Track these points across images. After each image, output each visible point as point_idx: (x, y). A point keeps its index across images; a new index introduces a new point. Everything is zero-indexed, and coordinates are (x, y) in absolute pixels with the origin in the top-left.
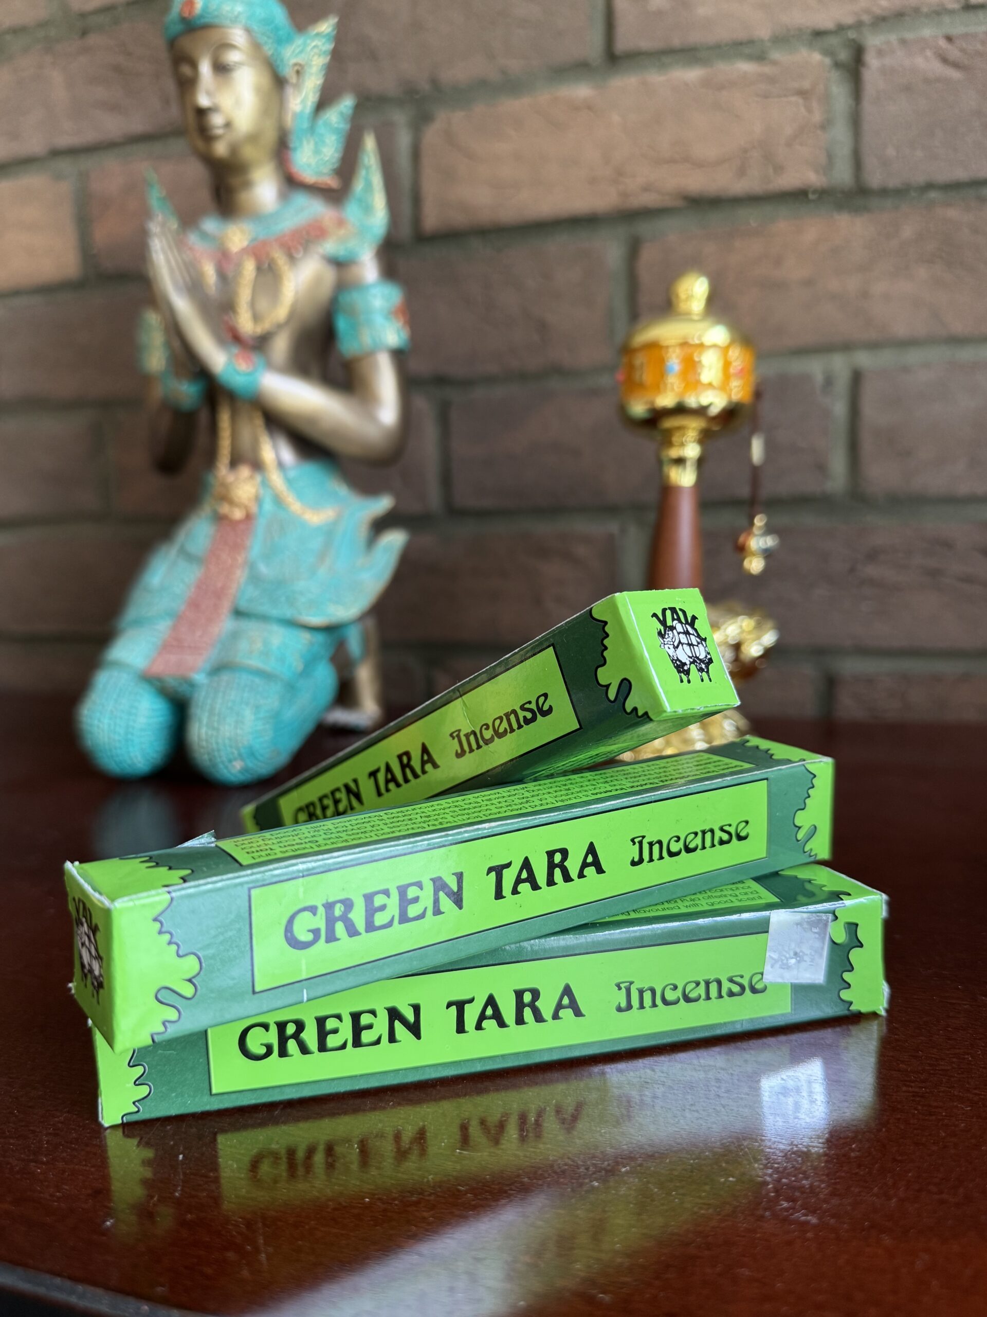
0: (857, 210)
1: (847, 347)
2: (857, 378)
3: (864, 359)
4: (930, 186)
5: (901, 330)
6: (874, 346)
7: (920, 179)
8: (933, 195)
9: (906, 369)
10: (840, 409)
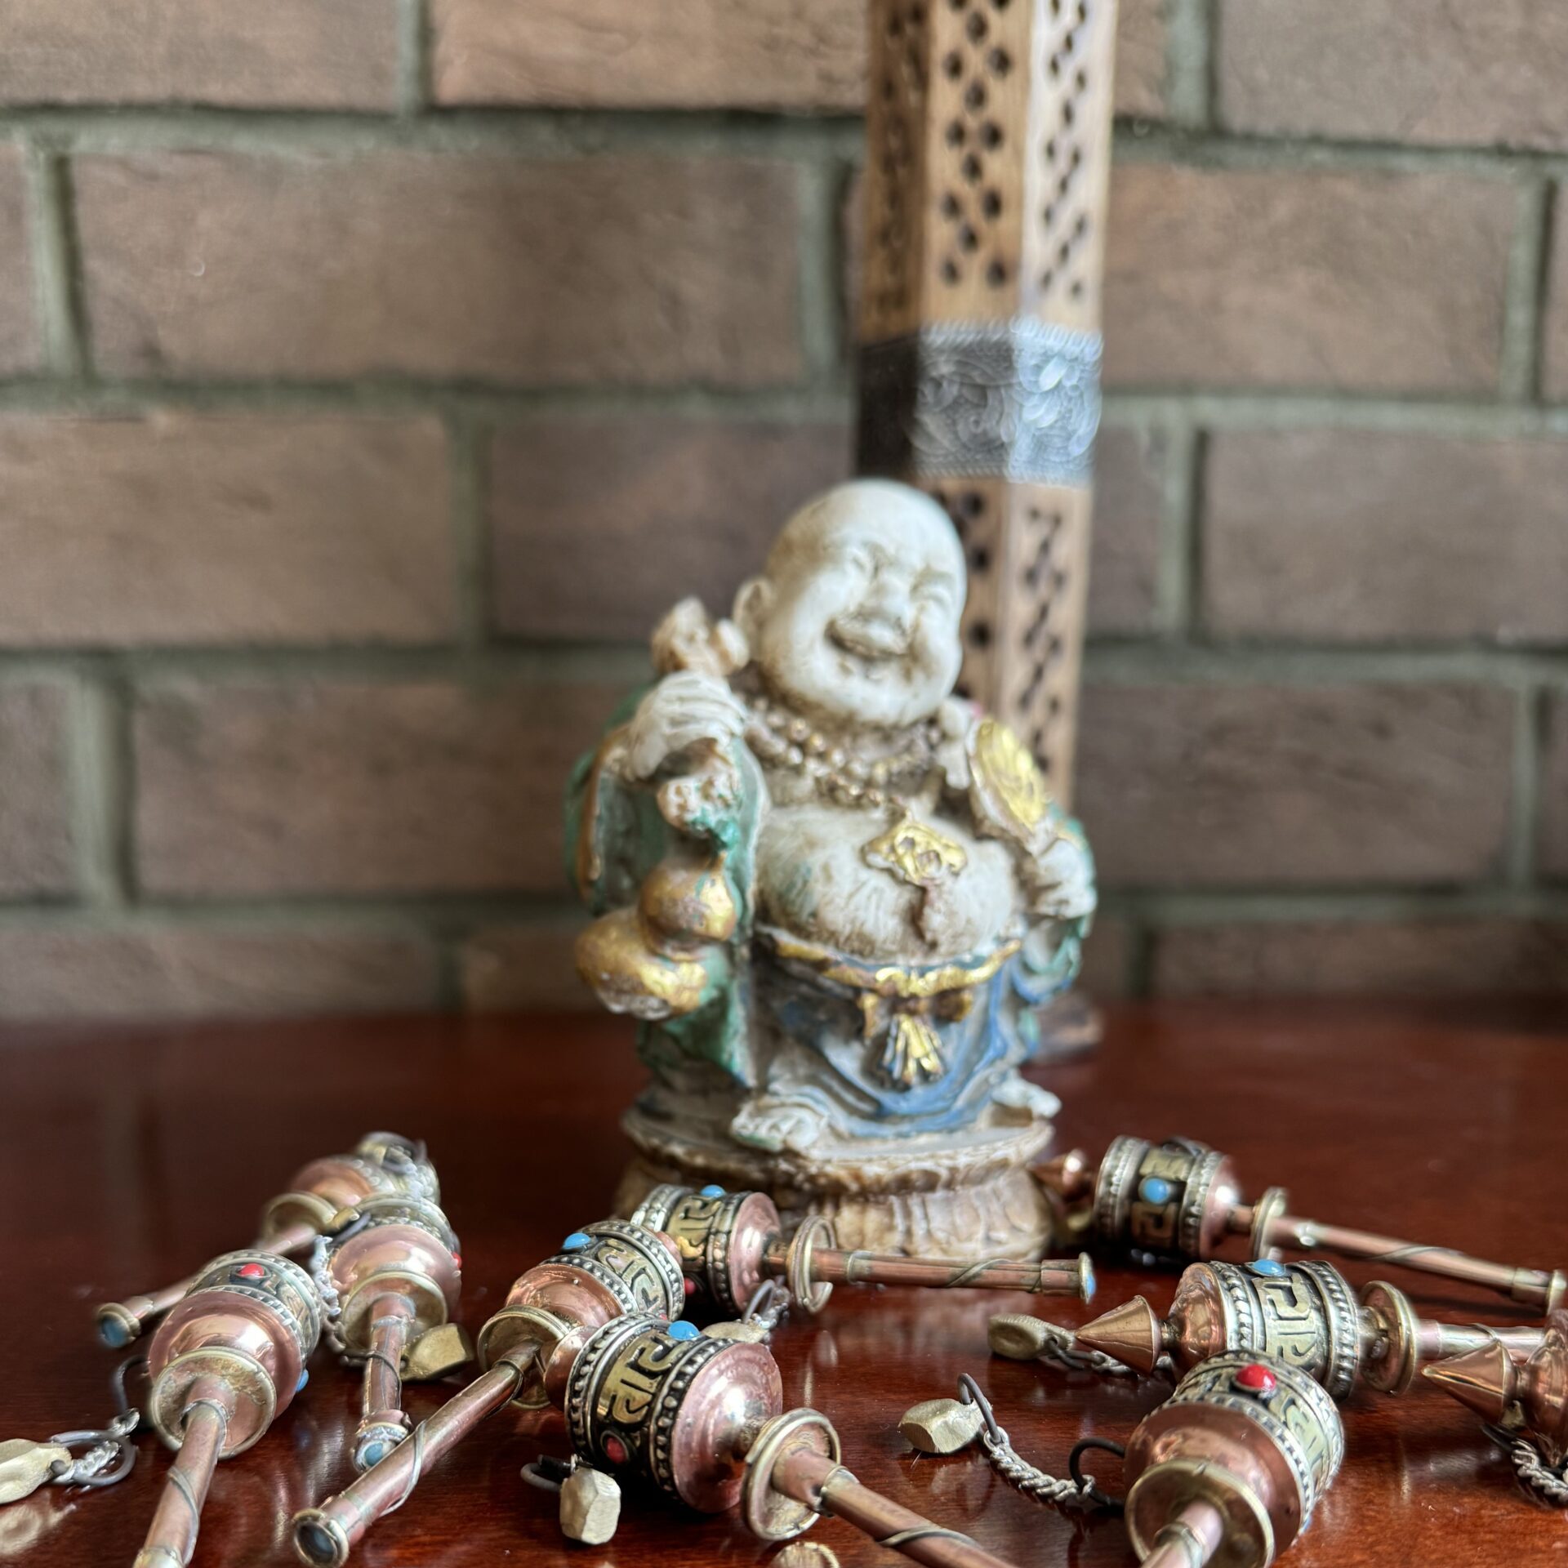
0: (1209, 165)
1: (1186, 389)
2: (1202, 442)
3: (1209, 410)
4: (1317, 140)
5: (1268, 368)
6: (1226, 390)
7: (1303, 125)
8: (1320, 156)
9: (1274, 433)
10: (1175, 491)
